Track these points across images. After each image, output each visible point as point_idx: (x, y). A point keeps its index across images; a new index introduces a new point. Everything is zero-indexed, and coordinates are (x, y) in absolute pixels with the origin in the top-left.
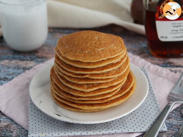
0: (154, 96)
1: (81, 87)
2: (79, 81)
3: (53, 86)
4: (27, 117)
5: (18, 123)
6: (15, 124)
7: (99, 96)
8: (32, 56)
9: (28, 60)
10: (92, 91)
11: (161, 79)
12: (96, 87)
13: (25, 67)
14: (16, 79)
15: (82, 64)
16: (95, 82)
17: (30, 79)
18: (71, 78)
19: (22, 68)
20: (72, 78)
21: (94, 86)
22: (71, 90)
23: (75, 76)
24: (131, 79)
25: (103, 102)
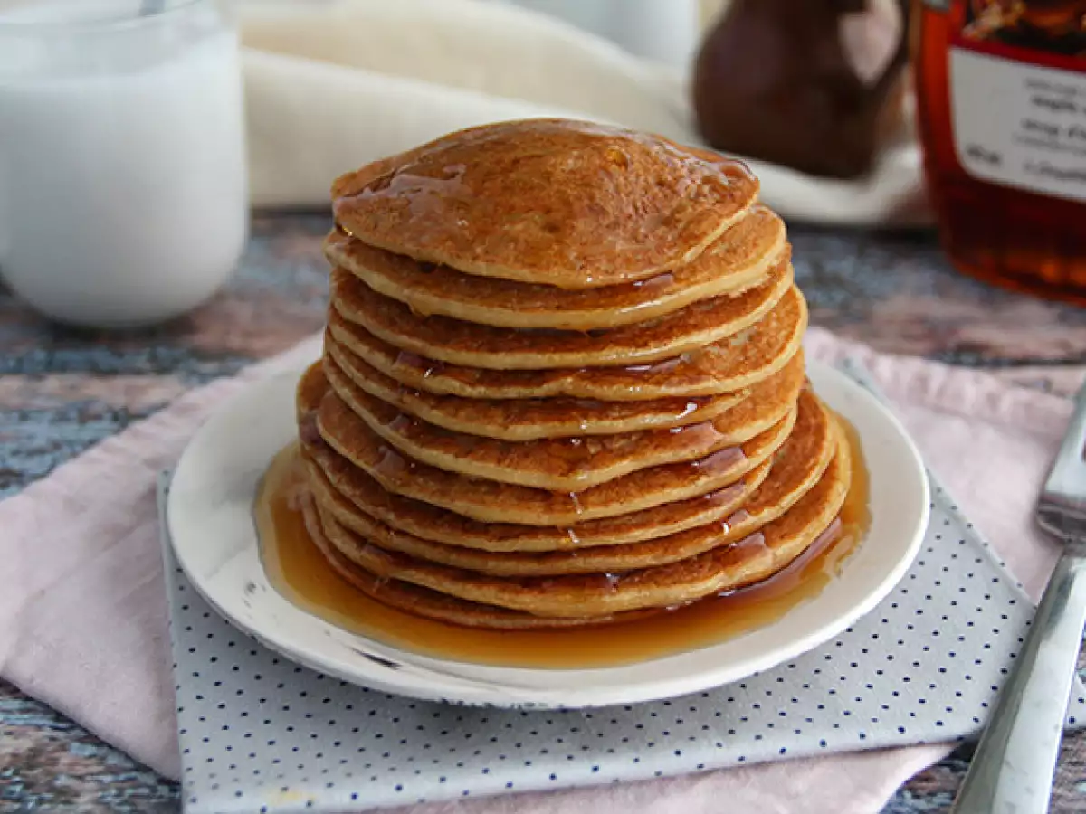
0: (958, 519)
1: (527, 462)
2: (512, 423)
3: (326, 480)
4: (166, 691)
5: (103, 738)
6: (81, 740)
7: (644, 517)
8: (162, 351)
9: (139, 372)
10: (598, 487)
11: (956, 428)
12: (622, 455)
13: (125, 409)
14: (72, 474)
15: (527, 304)
16: (620, 425)
17: (164, 466)
18: (452, 410)
19: (108, 416)
20: (457, 409)
21: (611, 451)
22: (456, 487)
23: (480, 391)
24: (815, 416)
25: (670, 558)
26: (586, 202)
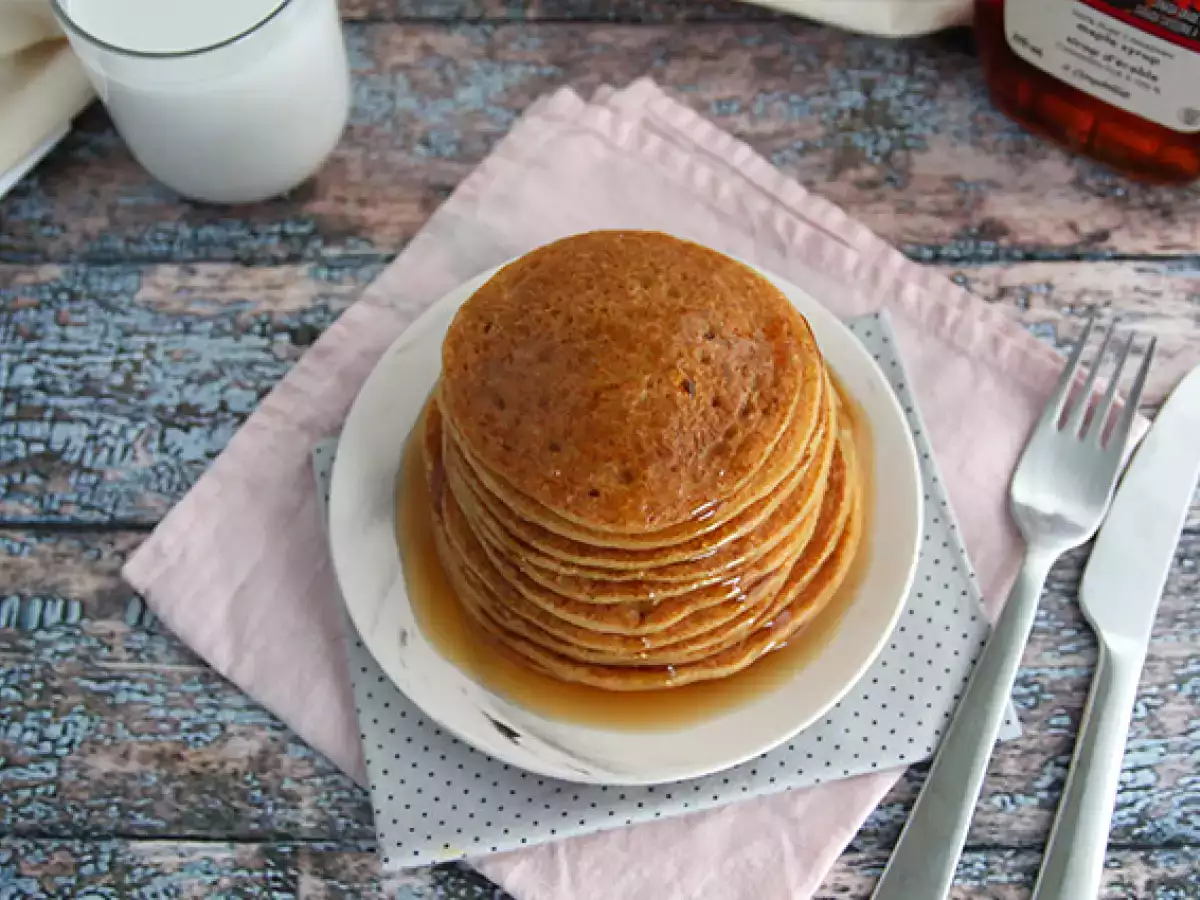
0: (945, 517)
6: (292, 741)
26: (655, 444)
